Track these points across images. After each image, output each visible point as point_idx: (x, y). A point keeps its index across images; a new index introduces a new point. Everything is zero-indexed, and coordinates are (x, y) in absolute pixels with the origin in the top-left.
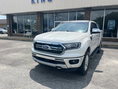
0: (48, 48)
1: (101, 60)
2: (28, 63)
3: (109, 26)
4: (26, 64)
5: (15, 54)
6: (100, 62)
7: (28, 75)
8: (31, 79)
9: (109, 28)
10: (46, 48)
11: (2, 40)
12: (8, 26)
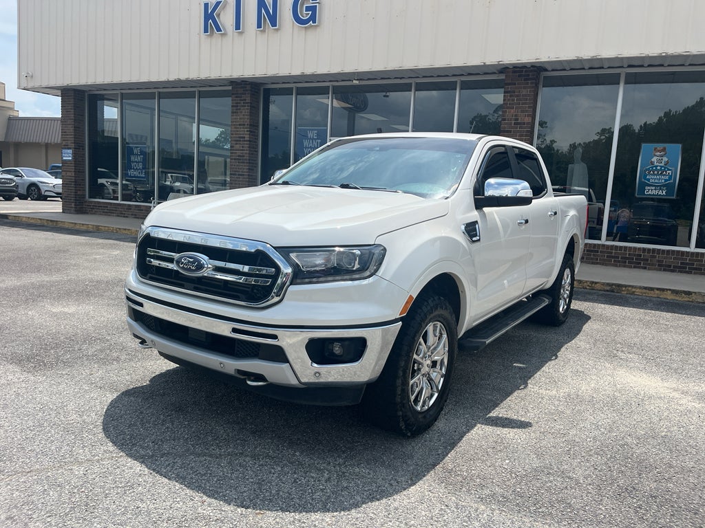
0: (200, 267)
1: (549, 368)
2: (117, 359)
3: (644, 175)
4: (104, 361)
5: (66, 310)
6: (537, 375)
7: (96, 417)
8: (101, 435)
9: (643, 185)
10: (189, 270)
11: (24, 232)
12: (68, 155)
